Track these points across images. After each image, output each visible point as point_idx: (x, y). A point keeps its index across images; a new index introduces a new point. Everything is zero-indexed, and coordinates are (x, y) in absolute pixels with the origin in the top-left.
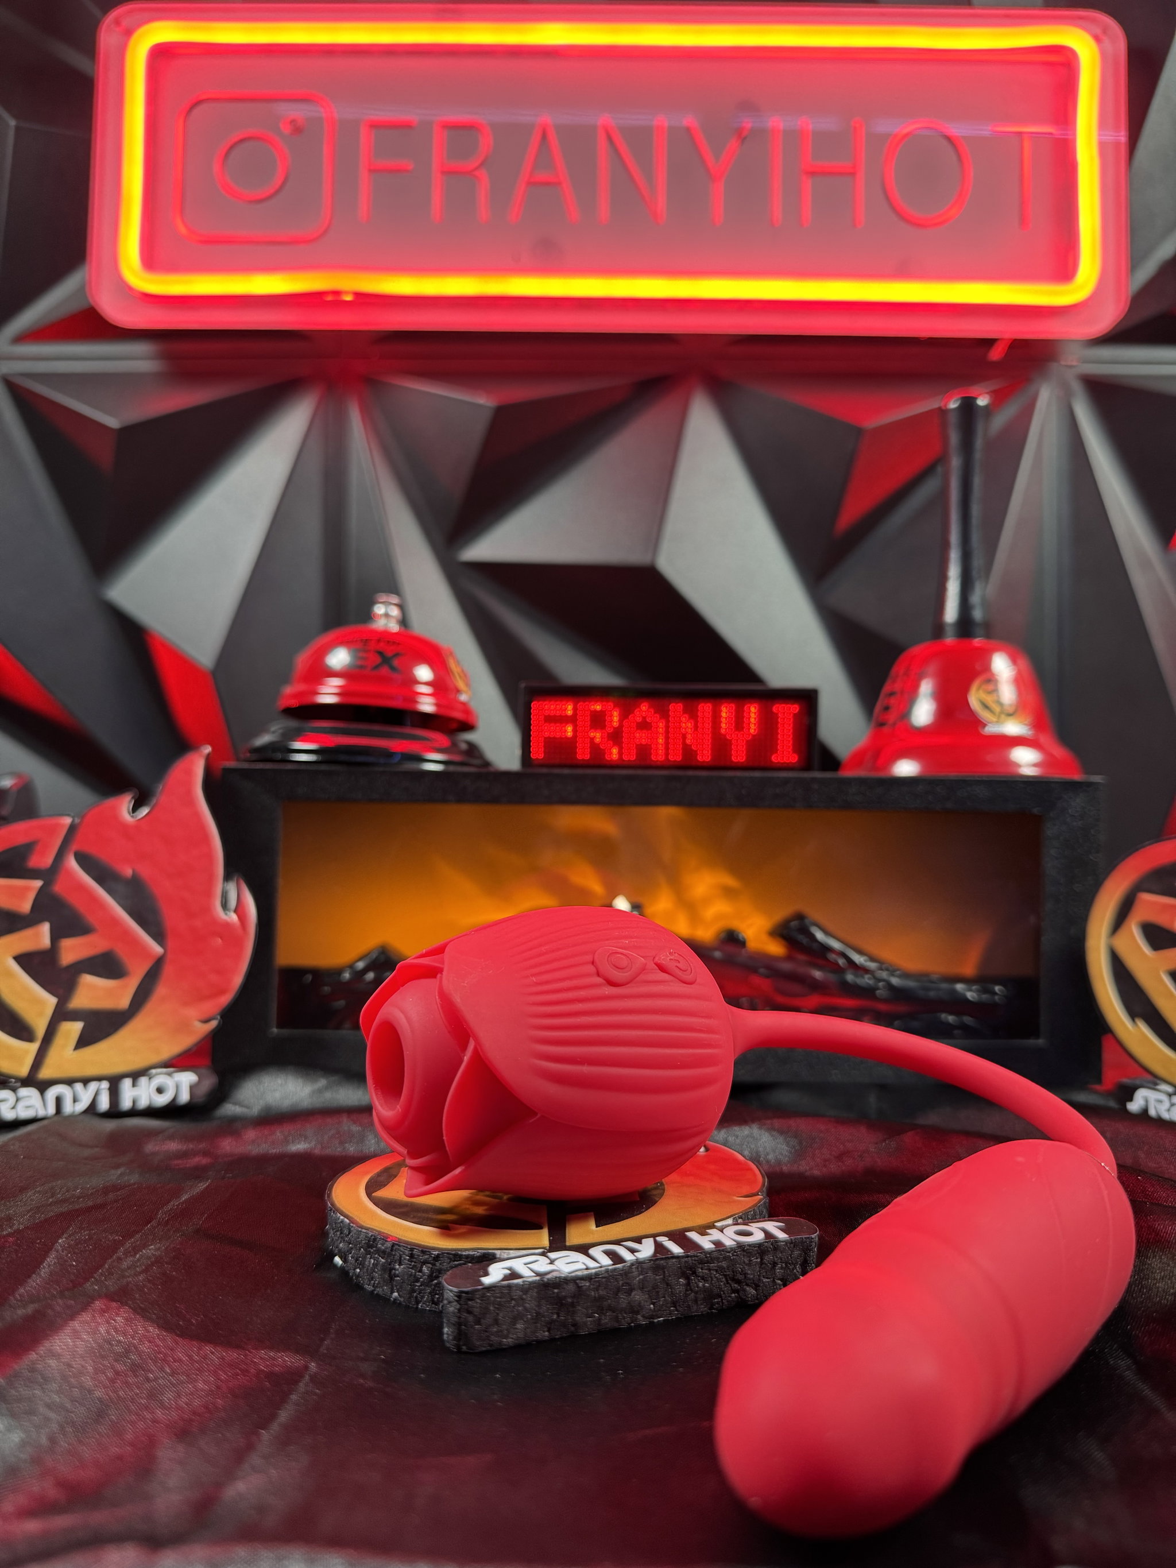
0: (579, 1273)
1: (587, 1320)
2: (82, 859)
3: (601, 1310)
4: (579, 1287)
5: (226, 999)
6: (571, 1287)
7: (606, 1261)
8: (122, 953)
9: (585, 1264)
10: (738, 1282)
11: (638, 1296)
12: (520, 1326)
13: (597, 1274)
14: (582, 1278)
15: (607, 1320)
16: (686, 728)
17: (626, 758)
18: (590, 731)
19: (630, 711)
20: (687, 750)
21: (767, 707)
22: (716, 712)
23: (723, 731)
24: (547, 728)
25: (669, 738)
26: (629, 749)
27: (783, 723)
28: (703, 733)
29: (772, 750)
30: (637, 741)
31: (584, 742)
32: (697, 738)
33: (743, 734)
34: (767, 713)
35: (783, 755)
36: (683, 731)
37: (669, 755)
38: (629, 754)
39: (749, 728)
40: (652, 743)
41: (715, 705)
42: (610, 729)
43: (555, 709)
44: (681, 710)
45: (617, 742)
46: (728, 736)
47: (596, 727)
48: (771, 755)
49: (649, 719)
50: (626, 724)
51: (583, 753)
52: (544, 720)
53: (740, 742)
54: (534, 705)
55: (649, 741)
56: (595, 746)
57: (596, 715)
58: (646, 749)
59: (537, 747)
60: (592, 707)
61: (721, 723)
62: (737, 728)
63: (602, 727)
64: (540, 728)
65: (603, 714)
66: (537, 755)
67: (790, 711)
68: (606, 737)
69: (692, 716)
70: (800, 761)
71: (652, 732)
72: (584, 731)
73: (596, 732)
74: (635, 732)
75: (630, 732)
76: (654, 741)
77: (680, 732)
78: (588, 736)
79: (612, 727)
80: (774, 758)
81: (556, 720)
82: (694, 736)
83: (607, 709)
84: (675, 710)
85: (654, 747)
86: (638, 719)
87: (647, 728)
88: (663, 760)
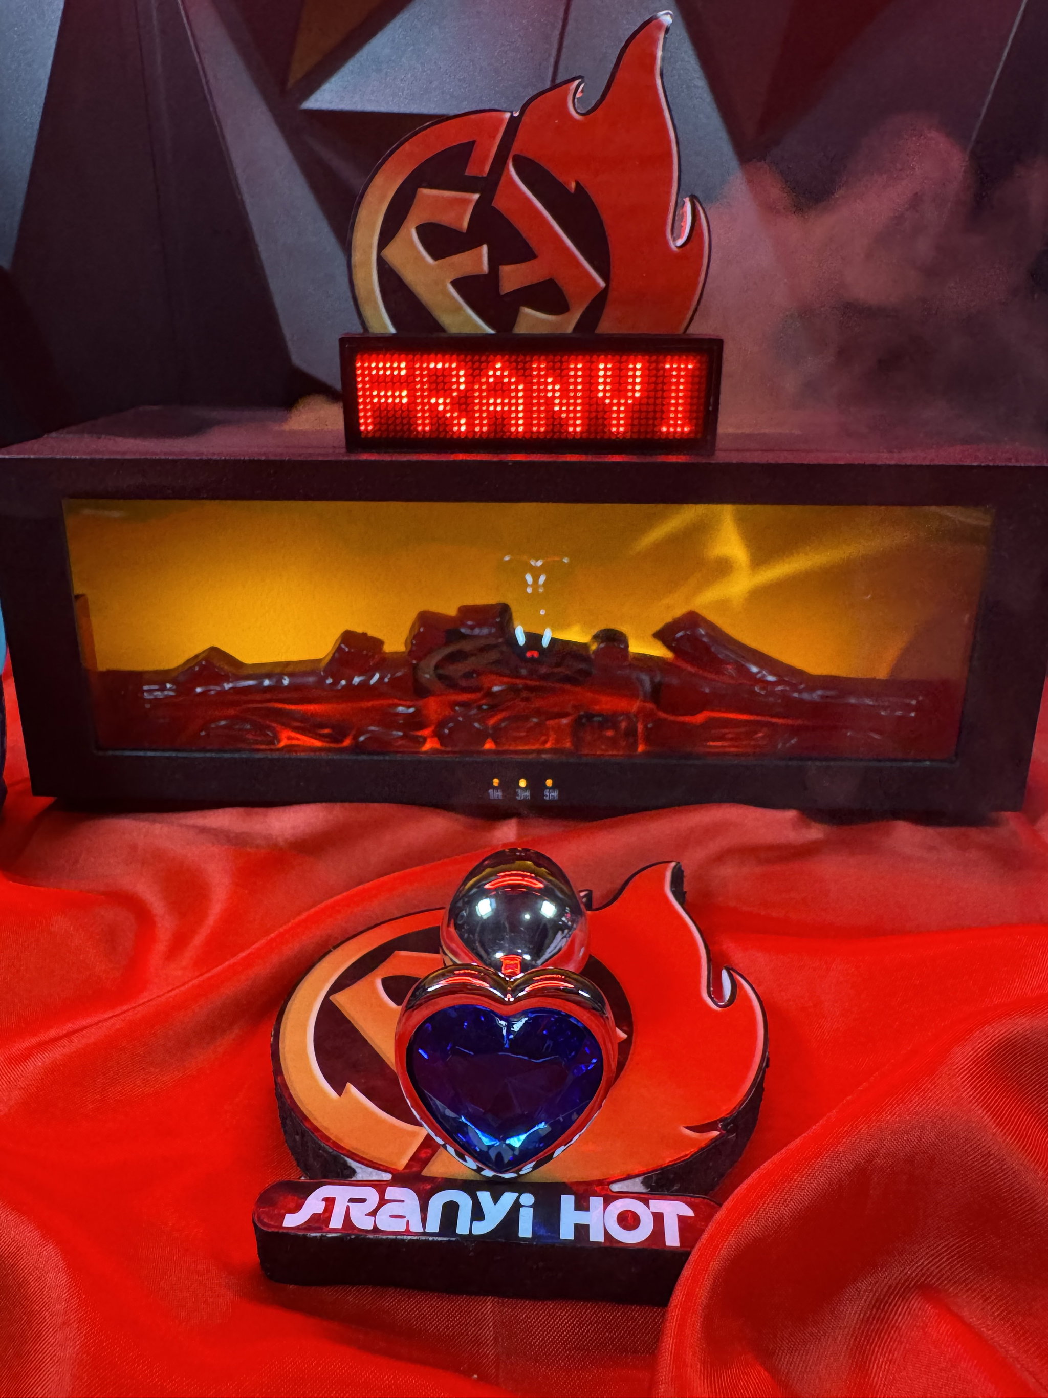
16: (554, 391)
17: (477, 429)
18: (430, 397)
19: (481, 370)
20: (554, 419)
21: (657, 362)
22: (591, 370)
23: (601, 395)
24: (375, 393)
25: (533, 405)
26: (481, 418)
27: (678, 383)
28: (575, 398)
29: (662, 419)
30: (492, 408)
31: (423, 411)
32: (568, 405)
33: (627, 398)
34: (657, 370)
35: (675, 425)
36: (550, 394)
37: (533, 425)
38: (481, 425)
39: (634, 391)
40: (510, 411)
41: (592, 362)
42: (455, 394)
43: (385, 369)
44: (546, 369)
45: (466, 410)
46: (607, 401)
47: (438, 391)
48: (661, 425)
49: (506, 380)
50: (477, 387)
51: (424, 425)
52: (370, 382)
53: (622, 408)
54: (359, 365)
55: (506, 408)
56: (437, 416)
57: (438, 377)
58: (503, 419)
59: (366, 417)
60: (432, 365)
61: (599, 384)
62: (619, 391)
63: (446, 392)
64: (368, 393)
65: (447, 374)
66: (366, 425)
67: (686, 369)
68: (451, 403)
69: (562, 377)
70: (696, 432)
71: (511, 398)
72: (423, 397)
73: (437, 399)
74: (488, 398)
75: (481, 397)
76: (513, 408)
77: (546, 397)
78: (429, 403)
79: (458, 390)
80: (664, 429)
81: (387, 383)
82: (565, 401)
83: (450, 366)
84: (539, 369)
85: (513, 415)
86: (491, 380)
87: (503, 391)
88: (524, 432)
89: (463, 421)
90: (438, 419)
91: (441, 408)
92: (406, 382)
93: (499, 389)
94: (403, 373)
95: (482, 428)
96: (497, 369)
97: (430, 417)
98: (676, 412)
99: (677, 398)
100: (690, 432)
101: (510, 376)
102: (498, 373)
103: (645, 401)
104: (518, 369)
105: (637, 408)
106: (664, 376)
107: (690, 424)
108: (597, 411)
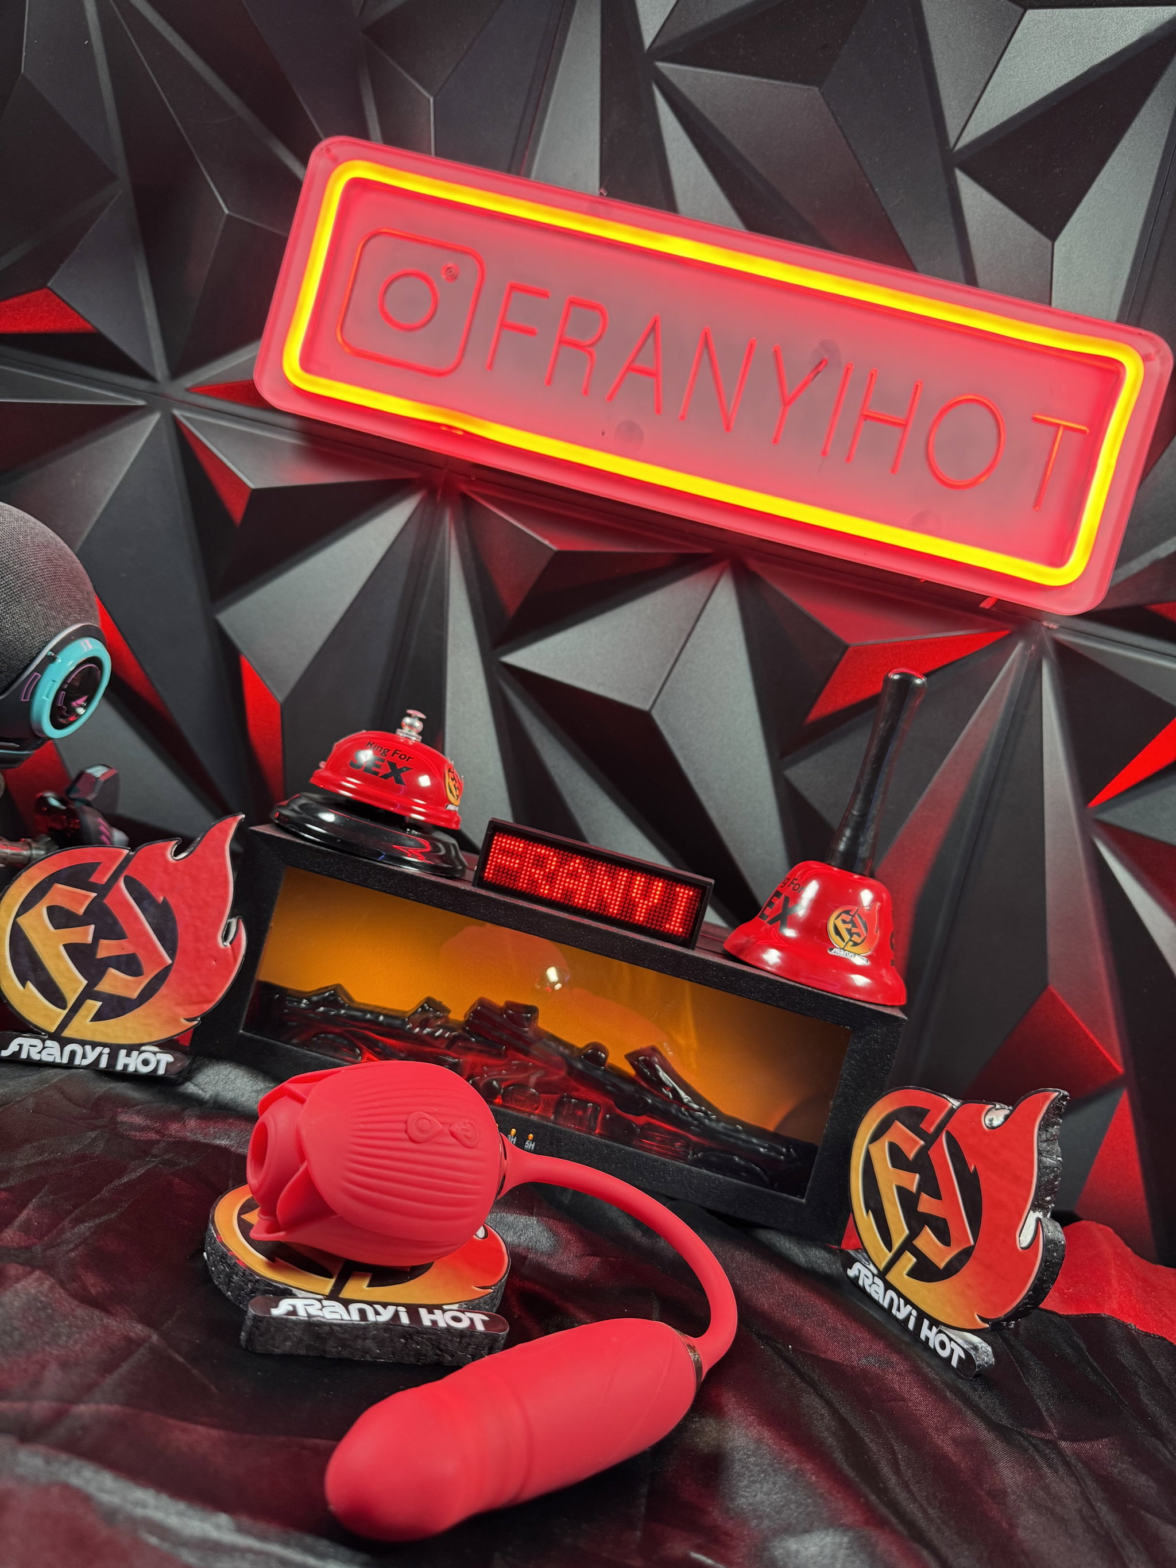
0: (335, 1321)
1: (332, 1349)
2: (130, 883)
3: (344, 1346)
4: (332, 1329)
5: (208, 1007)
6: (327, 1328)
7: (356, 1317)
8: (141, 957)
9: (341, 1315)
10: (441, 1350)
11: (369, 1343)
12: (288, 1344)
13: (346, 1325)
14: (335, 1325)
15: (345, 1354)
16: (606, 885)
17: (555, 894)
18: (532, 868)
19: (566, 860)
20: (602, 901)
21: (672, 886)
22: (632, 879)
23: (634, 895)
24: (500, 856)
25: (592, 890)
26: (559, 889)
27: (681, 901)
28: (618, 892)
29: (667, 919)
30: (566, 884)
31: (525, 875)
32: (613, 895)
33: (649, 901)
34: (671, 890)
35: (675, 926)
36: (603, 886)
37: (588, 901)
38: (557, 893)
39: (654, 898)
40: (577, 889)
41: (633, 875)
42: (547, 870)
43: (510, 844)
44: (605, 871)
45: (551, 881)
46: (637, 900)
47: (538, 866)
48: (666, 923)
49: (580, 871)
50: (561, 870)
51: (523, 883)
52: (500, 850)
53: (645, 906)
54: (496, 838)
55: (575, 887)
56: (533, 880)
57: (540, 857)
58: (572, 893)
59: (490, 869)
60: (539, 850)
61: (634, 888)
62: (646, 896)
63: (542, 867)
64: (496, 855)
65: (545, 857)
66: (489, 874)
67: (688, 894)
68: (543, 875)
69: (613, 878)
70: (686, 933)
71: (579, 882)
72: (527, 866)
73: (536, 870)
74: (566, 878)
75: (562, 876)
76: (580, 888)
77: (601, 887)
78: (530, 871)
79: (550, 868)
80: (667, 926)
81: (509, 853)
82: (611, 893)
83: (549, 854)
84: (601, 870)
85: (579, 892)
86: (571, 868)
87: (576, 876)
88: (583, 904)
89: (547, 887)
90: (533, 881)
91: (536, 876)
92: (521, 856)
93: (574, 875)
94: (520, 849)
95: (557, 895)
96: (577, 863)
97: (528, 880)
98: (677, 918)
99: (679, 910)
100: (682, 932)
101: (583, 869)
102: (576, 866)
103: (659, 906)
104: (588, 866)
105: (653, 909)
106: (674, 895)
107: (683, 928)
108: (629, 904)
